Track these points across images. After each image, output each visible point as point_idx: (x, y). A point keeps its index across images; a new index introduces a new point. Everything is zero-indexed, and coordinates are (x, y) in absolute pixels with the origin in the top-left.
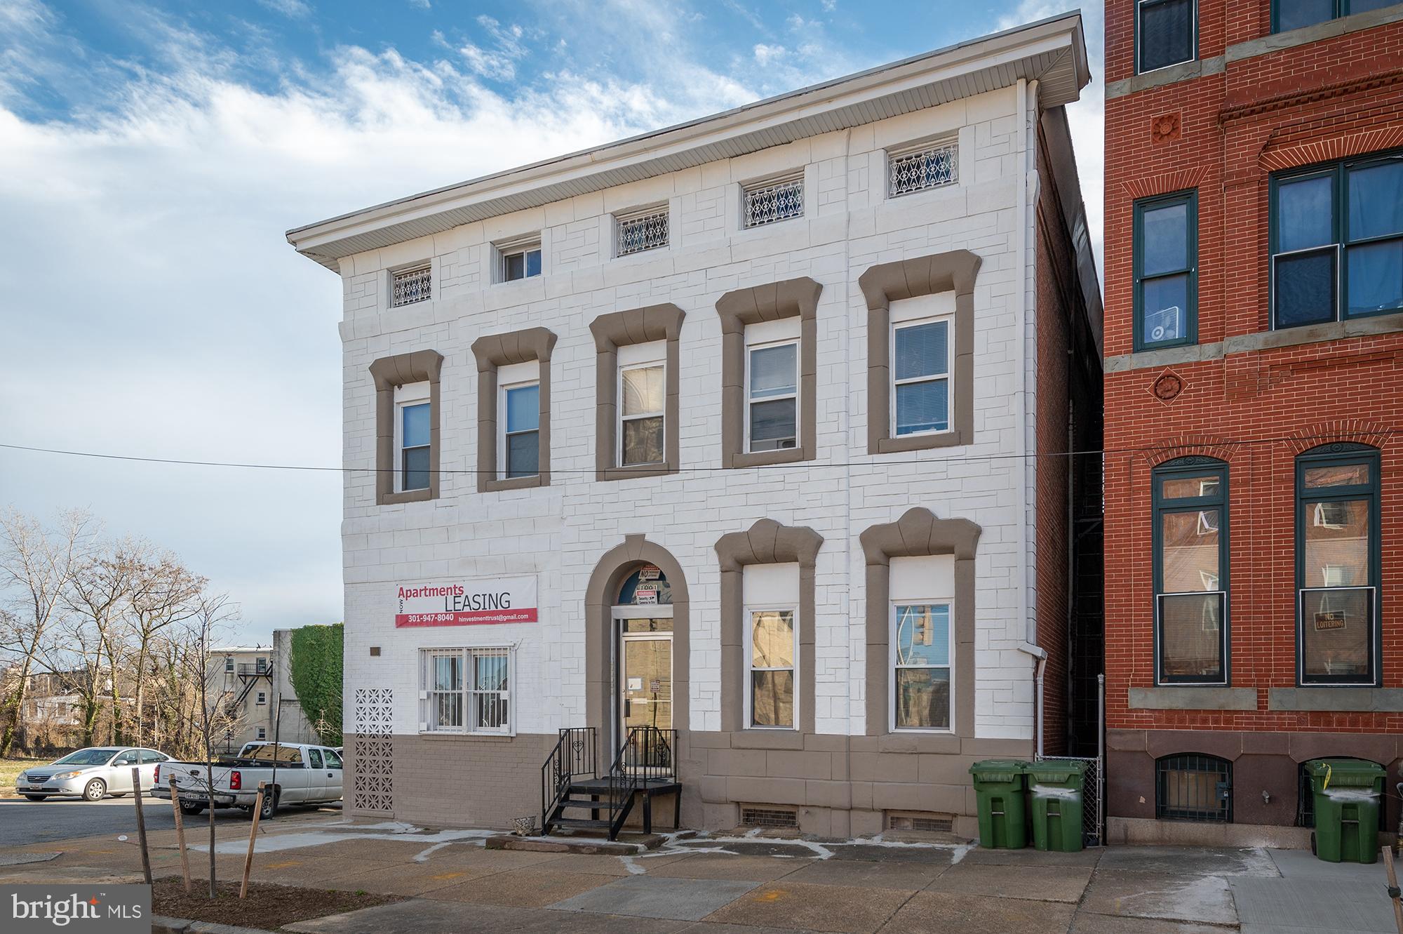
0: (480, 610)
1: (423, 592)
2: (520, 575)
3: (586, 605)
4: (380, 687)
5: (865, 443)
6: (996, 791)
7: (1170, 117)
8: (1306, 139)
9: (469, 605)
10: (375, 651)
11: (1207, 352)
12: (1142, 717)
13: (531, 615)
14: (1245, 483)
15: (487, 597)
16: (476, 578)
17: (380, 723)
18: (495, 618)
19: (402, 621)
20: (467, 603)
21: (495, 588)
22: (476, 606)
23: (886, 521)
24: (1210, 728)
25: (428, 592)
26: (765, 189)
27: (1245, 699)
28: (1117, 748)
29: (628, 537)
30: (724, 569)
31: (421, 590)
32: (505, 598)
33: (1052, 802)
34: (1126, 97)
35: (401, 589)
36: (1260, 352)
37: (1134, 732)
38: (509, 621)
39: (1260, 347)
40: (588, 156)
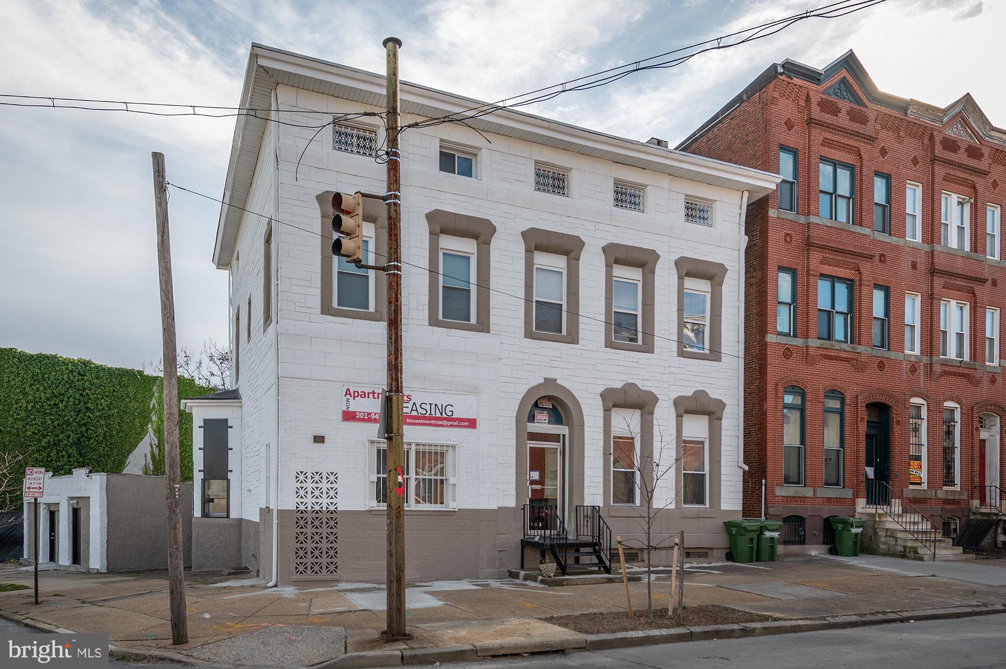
0: (427, 415)
1: (371, 395)
2: (462, 393)
3: (516, 421)
4: (325, 469)
5: (676, 350)
6: (751, 535)
7: (790, 234)
8: (828, 265)
9: (417, 410)
10: (319, 439)
11: (799, 342)
12: (779, 499)
13: (472, 423)
14: (810, 401)
15: (433, 406)
16: (422, 390)
17: (325, 501)
18: (440, 423)
19: (349, 416)
20: (414, 408)
21: (442, 400)
22: (424, 412)
23: (685, 394)
24: (799, 504)
25: (376, 396)
26: (624, 187)
27: (808, 492)
28: (772, 514)
29: (546, 379)
30: (605, 409)
31: (369, 393)
32: (449, 408)
33: (772, 539)
34: (776, 218)
35: (348, 389)
36: (818, 348)
37: (777, 506)
38: (451, 426)
39: (818, 346)
40: (548, 123)
